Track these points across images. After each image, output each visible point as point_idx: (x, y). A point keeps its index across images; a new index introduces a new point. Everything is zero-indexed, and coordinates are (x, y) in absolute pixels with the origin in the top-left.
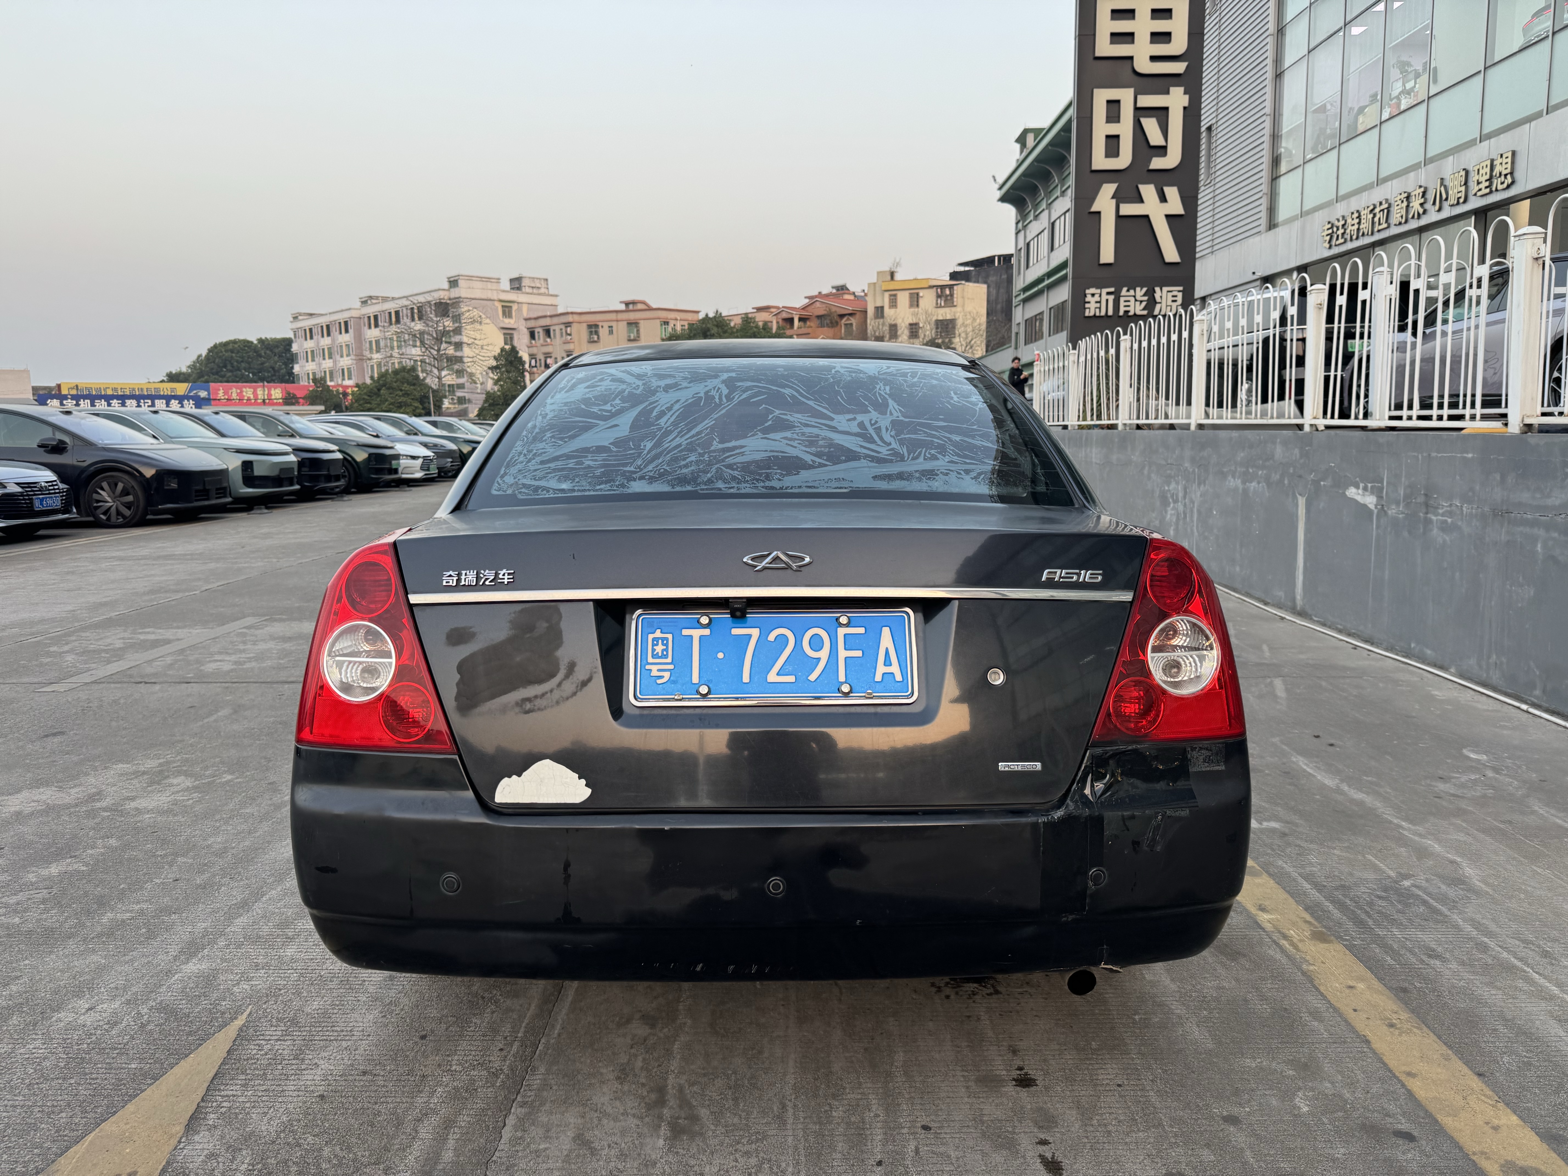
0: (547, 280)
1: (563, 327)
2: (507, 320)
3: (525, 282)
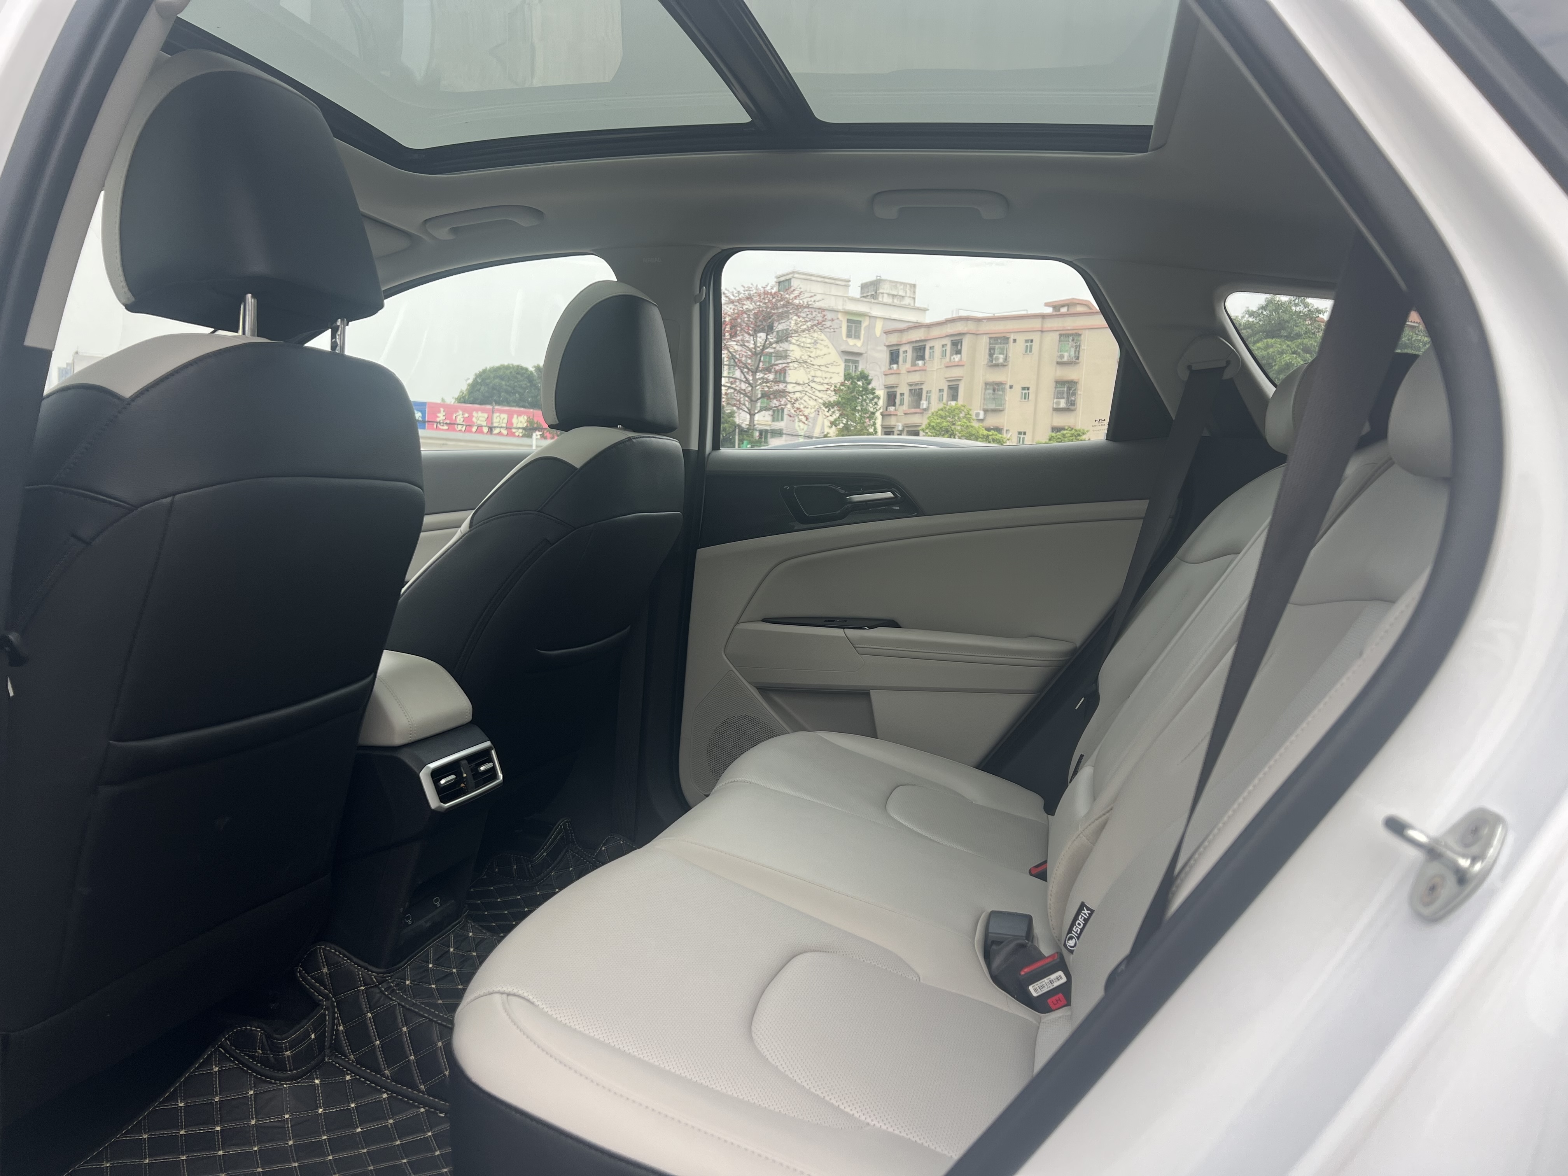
0: (914, 286)
1: (948, 342)
2: (851, 342)
3: (885, 288)
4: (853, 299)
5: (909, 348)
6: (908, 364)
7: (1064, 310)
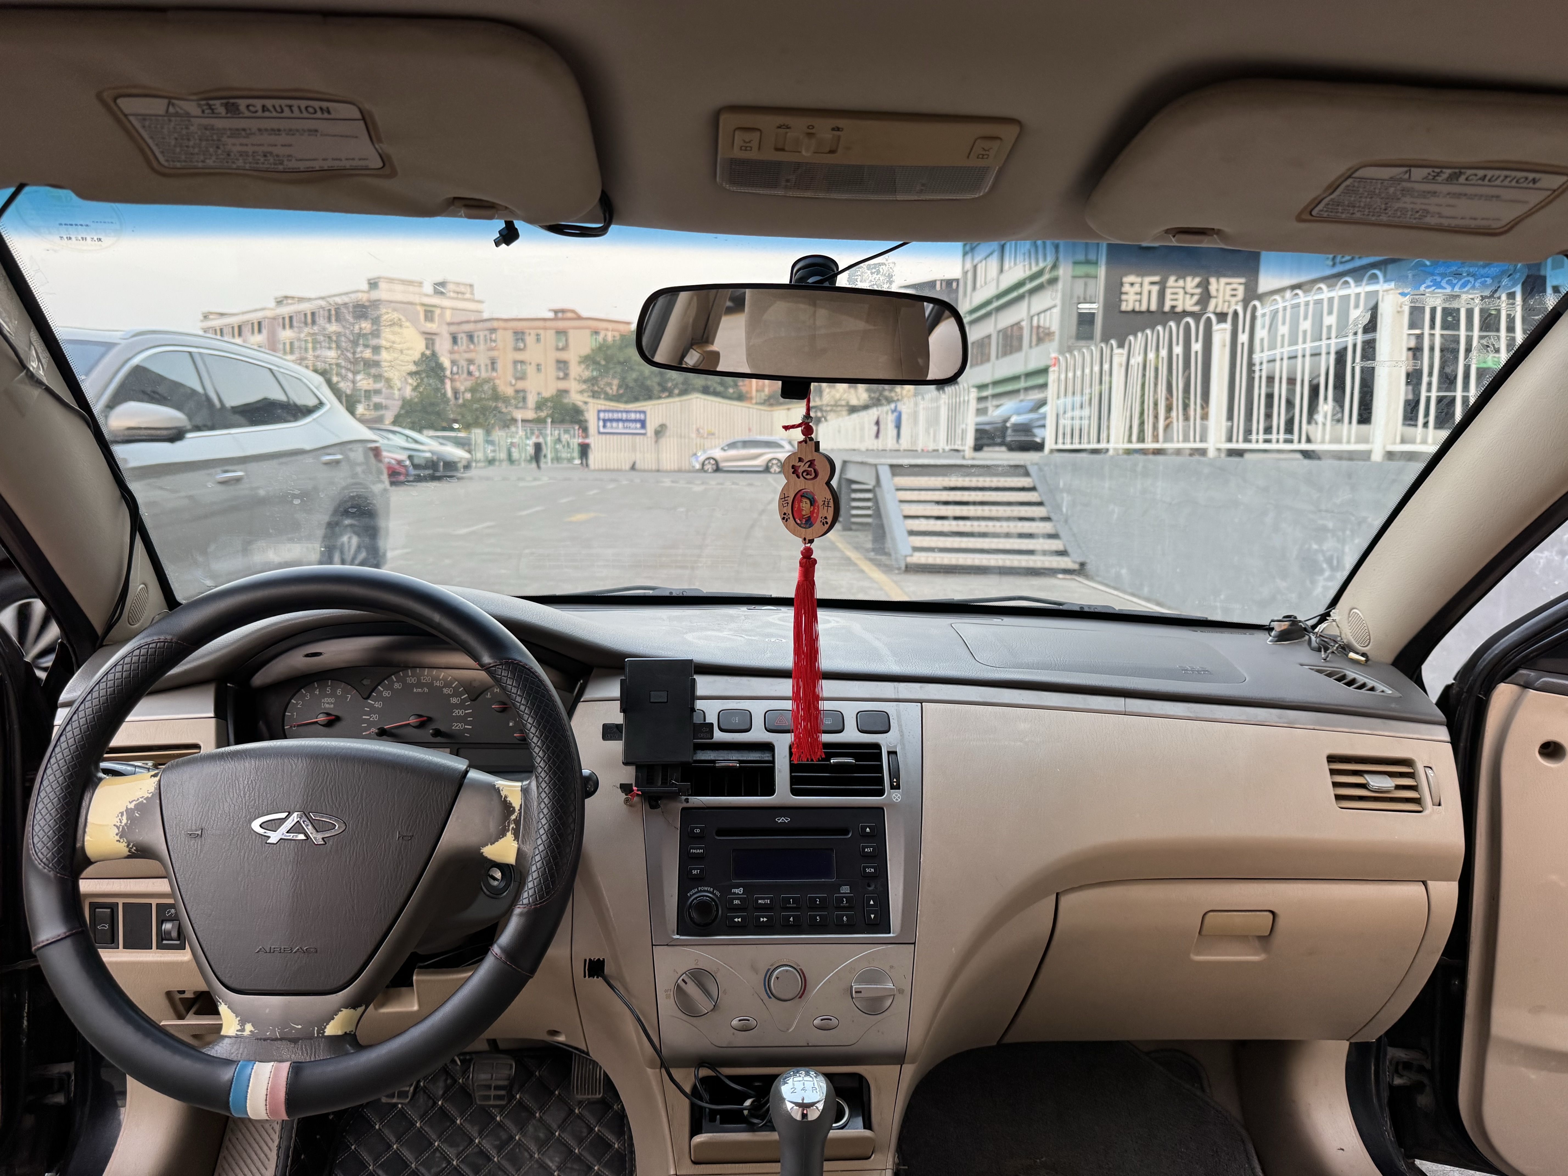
0: (473, 285)
2: (429, 325)
3: (451, 288)
4: (427, 295)
5: (464, 336)
6: (464, 347)
7: (560, 315)
